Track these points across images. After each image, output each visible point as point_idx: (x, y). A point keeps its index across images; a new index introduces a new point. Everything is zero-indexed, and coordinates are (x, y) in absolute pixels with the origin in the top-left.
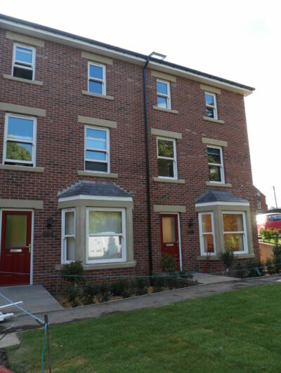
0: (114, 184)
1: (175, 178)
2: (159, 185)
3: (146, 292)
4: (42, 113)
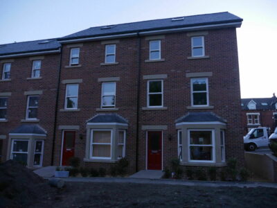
1: (162, 106)
2: (147, 112)
4: (80, 81)
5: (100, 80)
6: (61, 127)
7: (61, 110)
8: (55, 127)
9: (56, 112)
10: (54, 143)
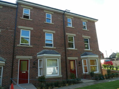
0: (55, 50)
1: (74, 48)
2: (69, 51)
3: (65, 85)
4: (32, 29)
5: (44, 30)
6: (17, 57)
7: (18, 45)
8: (13, 57)
9: (14, 46)
10: (12, 68)
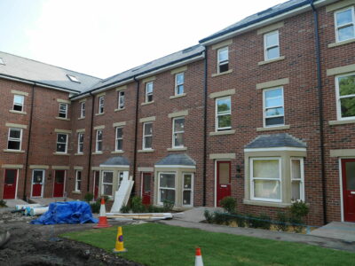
4: (232, 91)
5: (259, 86)
6: (212, 156)
7: (211, 133)
10: (205, 177)
